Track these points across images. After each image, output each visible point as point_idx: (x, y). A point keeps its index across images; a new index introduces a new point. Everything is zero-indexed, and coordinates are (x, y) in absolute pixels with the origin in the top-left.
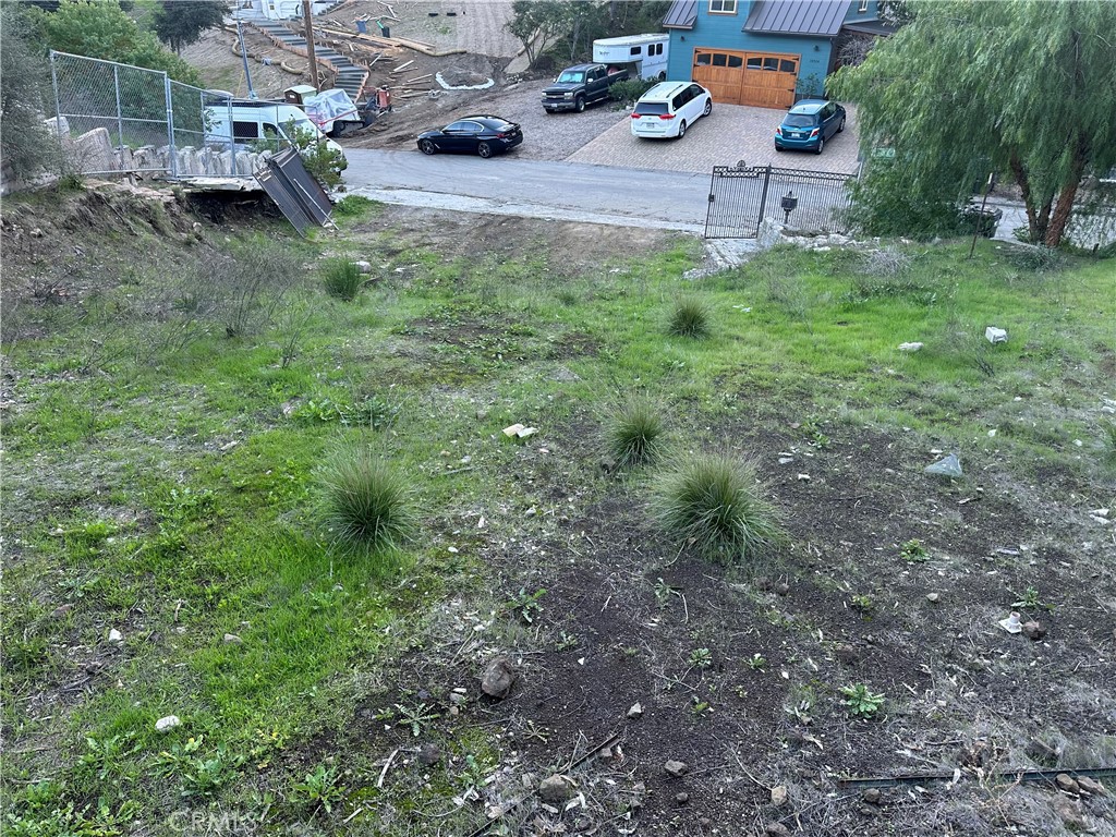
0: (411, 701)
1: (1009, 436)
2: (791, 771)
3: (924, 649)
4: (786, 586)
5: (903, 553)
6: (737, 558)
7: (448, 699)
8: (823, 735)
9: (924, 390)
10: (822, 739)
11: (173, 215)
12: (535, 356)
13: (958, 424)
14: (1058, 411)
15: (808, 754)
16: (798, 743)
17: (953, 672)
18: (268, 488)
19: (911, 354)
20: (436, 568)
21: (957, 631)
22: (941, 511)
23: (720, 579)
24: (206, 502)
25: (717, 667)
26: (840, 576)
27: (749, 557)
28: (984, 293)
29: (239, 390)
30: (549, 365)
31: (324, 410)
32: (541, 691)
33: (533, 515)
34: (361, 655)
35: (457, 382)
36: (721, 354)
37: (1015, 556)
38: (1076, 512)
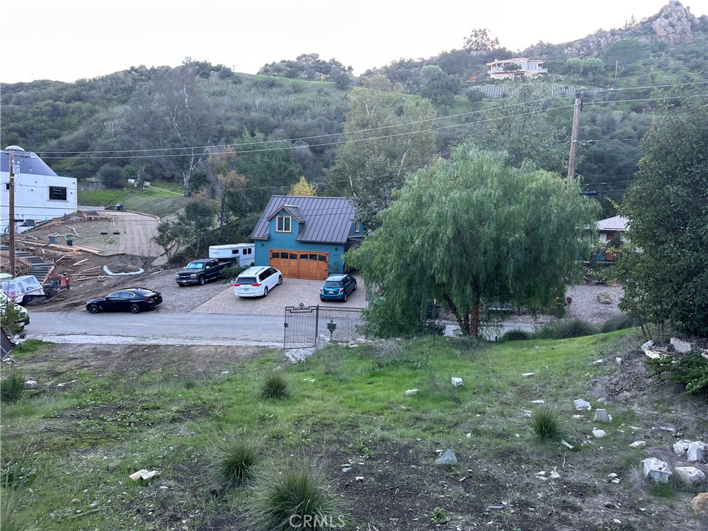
1: (479, 436)
5: (433, 519)
9: (424, 416)
12: (161, 421)
13: (449, 433)
14: (502, 419)
19: (412, 396)
22: (450, 487)
28: (446, 362)
30: (172, 426)
36: (298, 407)
37: (501, 509)
38: (528, 476)
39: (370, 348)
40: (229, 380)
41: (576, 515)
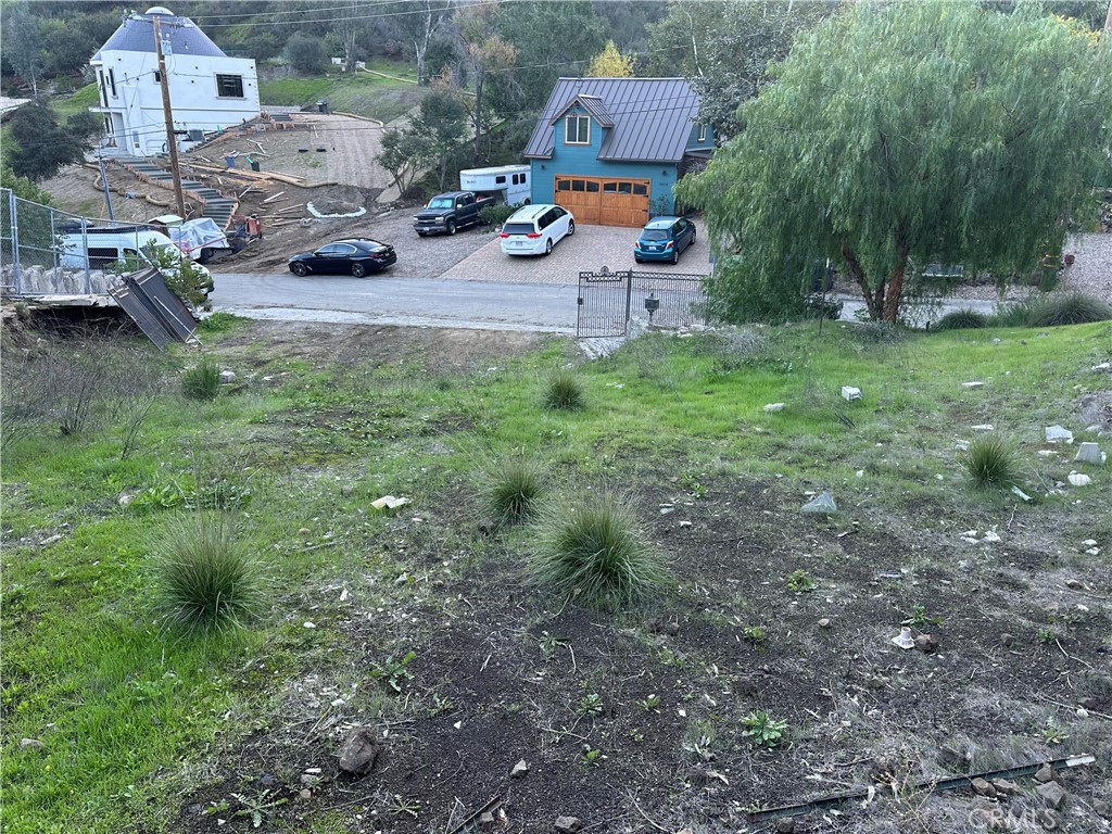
0: (252, 789)
1: (876, 475)
2: (697, 812)
3: (822, 673)
4: (676, 625)
5: (791, 585)
6: (624, 603)
7: (299, 781)
8: (727, 770)
9: (790, 443)
10: (726, 774)
11: (14, 330)
12: (408, 433)
13: (827, 468)
14: (917, 452)
15: (712, 791)
16: (701, 781)
17: (853, 693)
18: (92, 579)
19: (775, 413)
20: (288, 645)
21: (852, 653)
22: (822, 545)
23: (608, 626)
24: (16, 598)
25: (610, 712)
26: (730, 611)
27: (637, 601)
28: (837, 362)
29: (69, 485)
30: (423, 441)
31: (167, 496)
32: (411, 761)
33: (404, 582)
34: (194, 745)
35: (320, 462)
36: (597, 422)
37: (897, 579)
38: (948, 536)
39: (712, 339)
40: (498, 380)
41: (1016, 594)
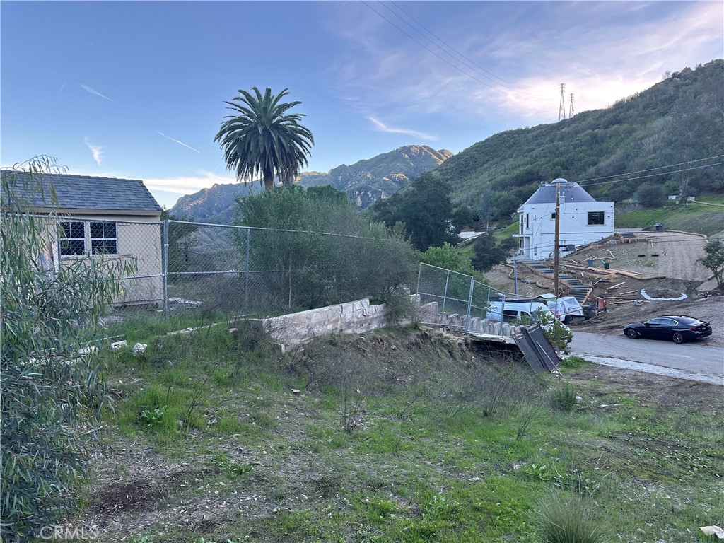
11: (462, 350)
18: (497, 514)
24: (454, 510)
29: (486, 448)
31: (543, 472)
35: (654, 479)
